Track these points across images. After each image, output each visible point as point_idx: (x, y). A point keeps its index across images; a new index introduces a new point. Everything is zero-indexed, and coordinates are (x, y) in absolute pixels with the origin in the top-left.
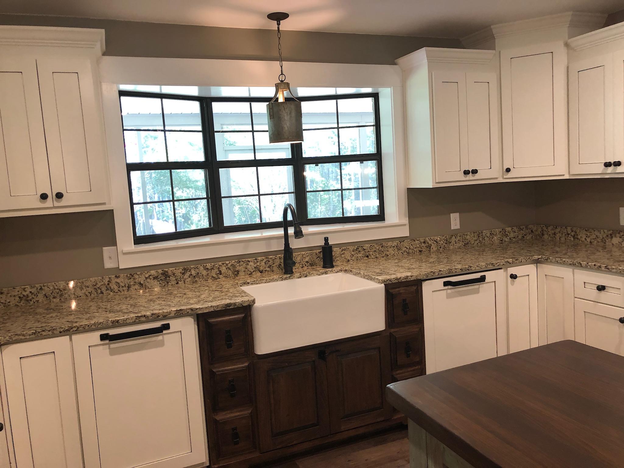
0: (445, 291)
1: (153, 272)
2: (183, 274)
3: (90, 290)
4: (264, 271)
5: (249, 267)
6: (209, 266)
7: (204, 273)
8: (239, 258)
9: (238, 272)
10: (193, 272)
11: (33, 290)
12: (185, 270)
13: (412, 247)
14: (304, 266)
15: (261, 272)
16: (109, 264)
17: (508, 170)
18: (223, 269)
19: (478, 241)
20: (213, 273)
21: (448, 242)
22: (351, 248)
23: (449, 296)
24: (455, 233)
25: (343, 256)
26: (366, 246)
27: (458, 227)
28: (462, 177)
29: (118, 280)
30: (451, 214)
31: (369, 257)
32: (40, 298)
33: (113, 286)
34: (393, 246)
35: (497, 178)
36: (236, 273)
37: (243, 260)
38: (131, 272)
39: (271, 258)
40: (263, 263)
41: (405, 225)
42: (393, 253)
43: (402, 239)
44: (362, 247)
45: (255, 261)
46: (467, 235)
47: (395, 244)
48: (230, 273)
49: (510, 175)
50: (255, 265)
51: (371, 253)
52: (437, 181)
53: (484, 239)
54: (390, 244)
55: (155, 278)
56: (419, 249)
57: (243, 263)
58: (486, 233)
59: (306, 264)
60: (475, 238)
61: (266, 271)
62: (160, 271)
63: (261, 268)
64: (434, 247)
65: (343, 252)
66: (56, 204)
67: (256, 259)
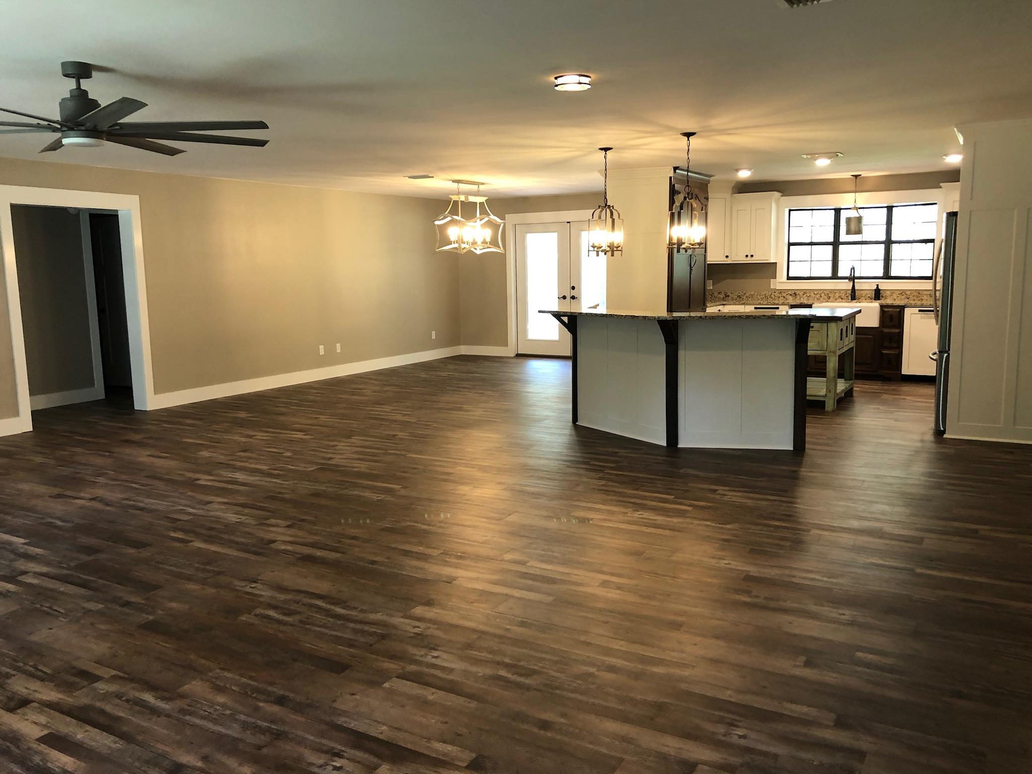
0: (919, 315)
1: (790, 292)
2: (803, 295)
3: (763, 296)
6: (816, 293)
7: (813, 295)
8: (832, 291)
9: (830, 297)
10: (808, 295)
11: (743, 294)
12: (805, 293)
15: (842, 299)
16: (772, 287)
18: (823, 295)
20: (818, 296)
22: (898, 292)
23: (922, 318)
26: (908, 292)
29: (774, 294)
31: (909, 299)
32: (744, 297)
33: (773, 296)
34: (927, 294)
38: (781, 291)
40: (843, 295)
42: (928, 298)
44: (906, 292)
48: (826, 297)
50: (839, 295)
51: (911, 296)
55: (791, 295)
57: (833, 293)
59: (868, 298)
61: (845, 298)
62: (793, 292)
65: (892, 294)
66: (751, 259)
67: (840, 292)
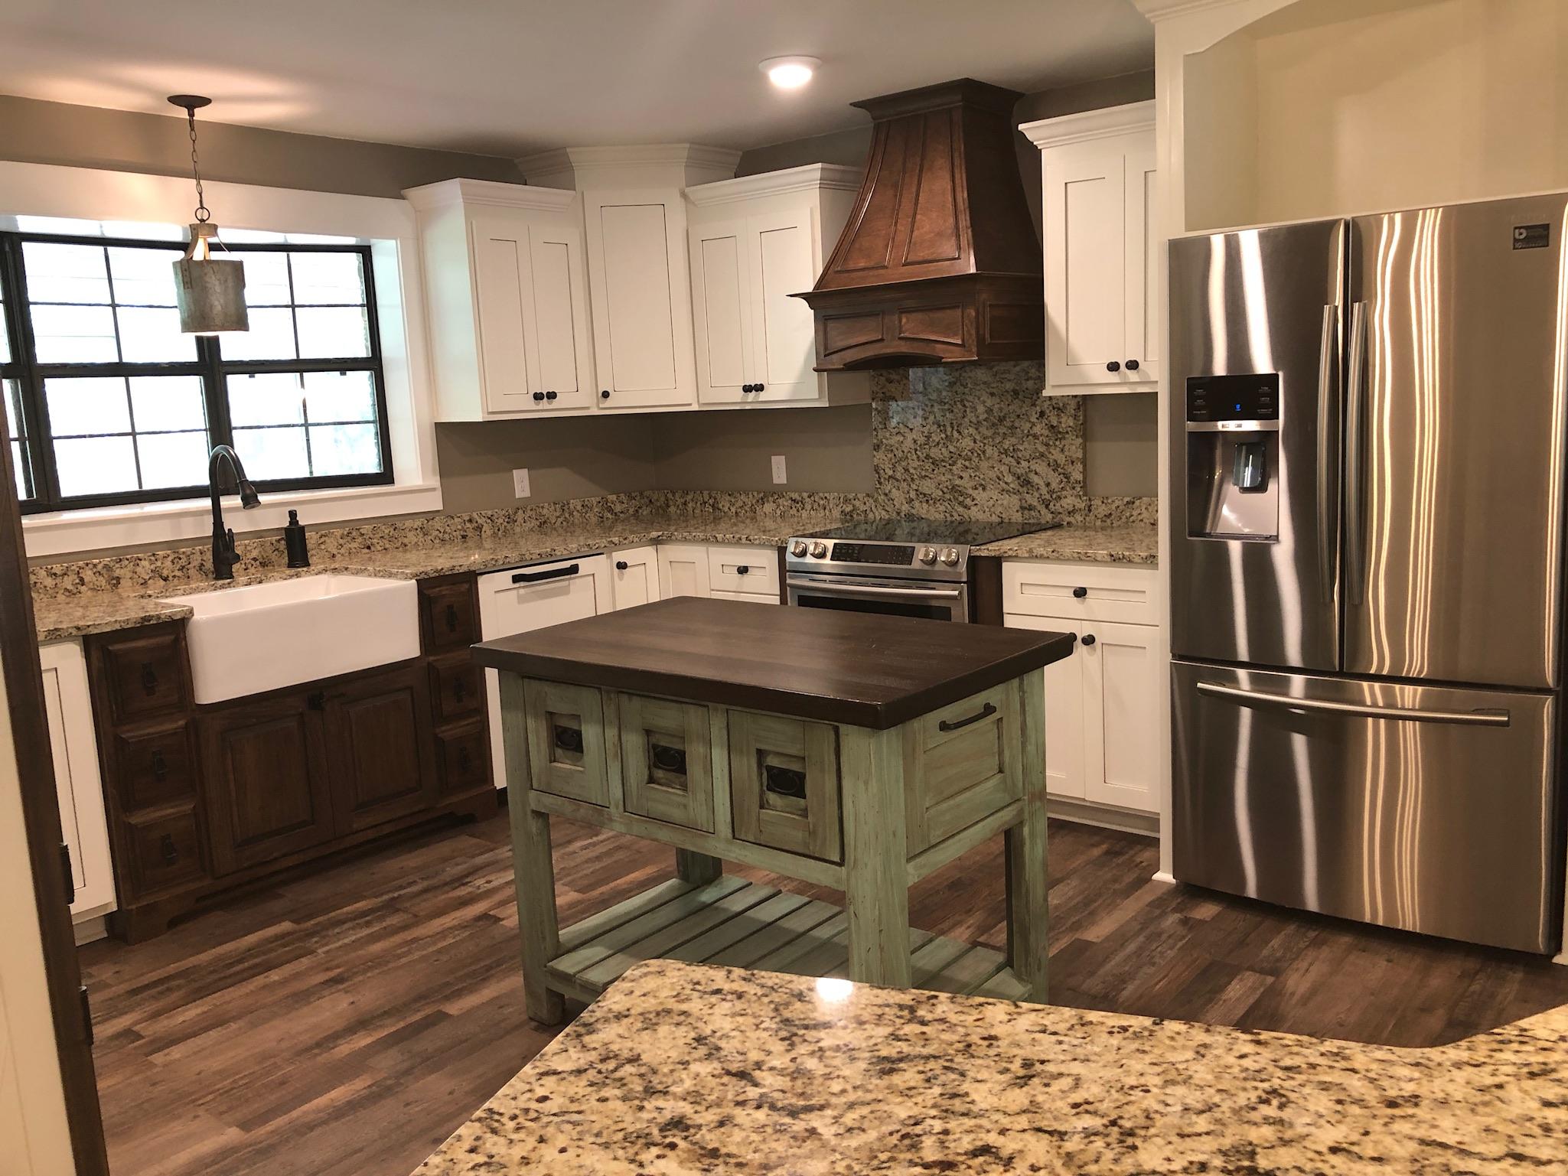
0: (515, 592)
4: (170, 578)
5: (139, 569)
6: (57, 569)
7: (49, 582)
8: (120, 554)
9: (118, 579)
13: (448, 529)
14: (250, 566)
15: (165, 579)
17: (606, 395)
18: (88, 575)
19: (562, 519)
20: (68, 582)
21: (510, 519)
22: (338, 532)
23: (521, 600)
24: (522, 506)
25: (323, 547)
26: (366, 529)
27: (527, 494)
28: (531, 404)
30: (514, 471)
31: (372, 548)
34: (415, 527)
35: (587, 408)
36: (115, 582)
37: (128, 557)
39: (184, 553)
40: (168, 563)
41: (434, 489)
42: (416, 540)
43: (430, 515)
44: (359, 529)
45: (153, 558)
46: (543, 507)
47: (418, 523)
48: (102, 581)
49: (609, 403)
50: (153, 567)
51: (376, 540)
52: (490, 411)
53: (571, 514)
54: (408, 523)
56: (462, 533)
57: (127, 562)
58: (575, 504)
59: (253, 562)
60: (558, 514)
61: (174, 576)
63: (165, 573)
64: (487, 529)
65: (322, 540)
67: (154, 555)
